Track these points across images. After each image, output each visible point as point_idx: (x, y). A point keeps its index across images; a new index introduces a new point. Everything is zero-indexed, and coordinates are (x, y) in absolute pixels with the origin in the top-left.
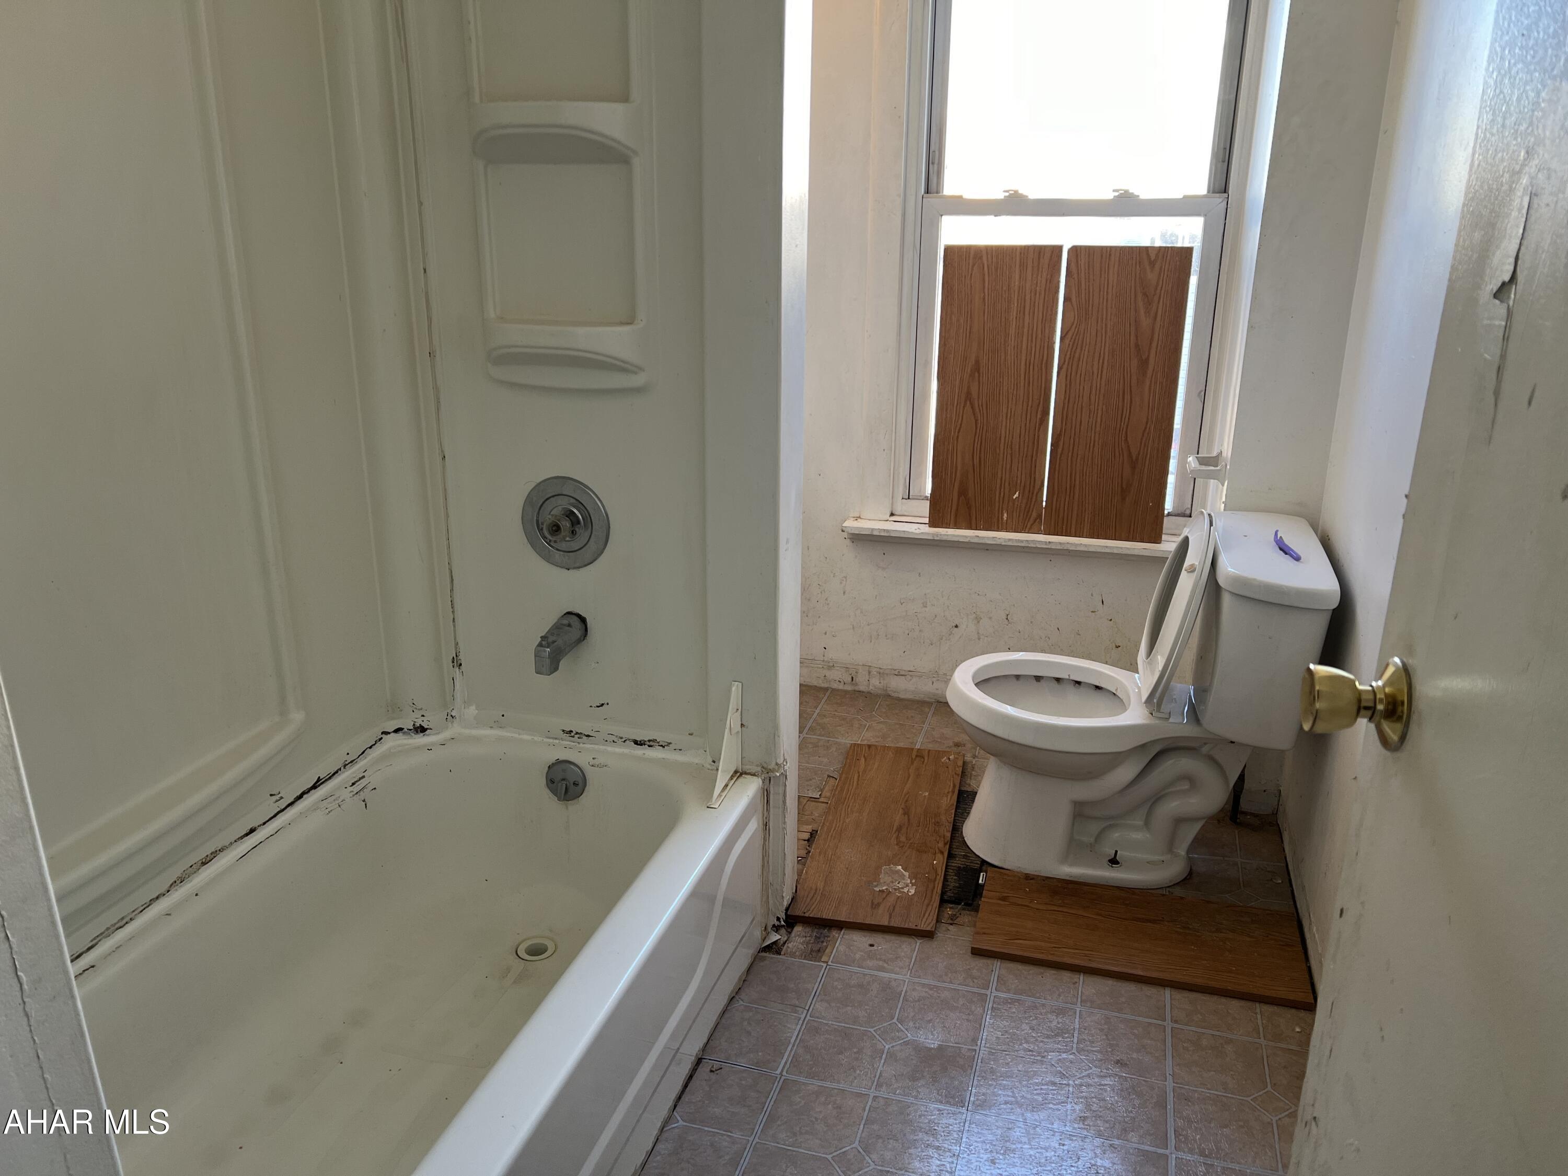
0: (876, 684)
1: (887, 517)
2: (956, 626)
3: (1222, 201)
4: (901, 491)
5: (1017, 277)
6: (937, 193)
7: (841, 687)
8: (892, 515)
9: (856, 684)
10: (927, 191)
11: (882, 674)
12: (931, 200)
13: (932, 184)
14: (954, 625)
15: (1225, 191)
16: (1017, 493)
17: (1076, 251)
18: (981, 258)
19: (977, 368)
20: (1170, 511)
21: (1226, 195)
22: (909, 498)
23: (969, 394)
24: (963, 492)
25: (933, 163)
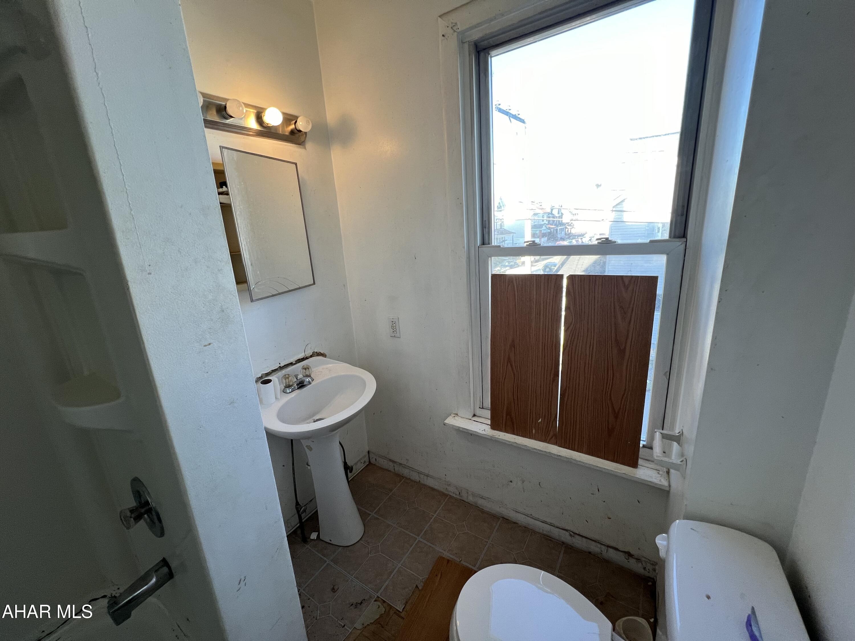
0: (471, 499)
1: (470, 418)
2: (511, 482)
3: (682, 244)
4: (478, 405)
5: (535, 293)
6: (489, 244)
7: (454, 496)
8: (474, 415)
9: (461, 496)
10: (483, 243)
11: (474, 495)
12: (485, 249)
13: (485, 240)
14: (510, 480)
15: (684, 236)
16: (541, 419)
17: (572, 278)
18: (512, 282)
19: (513, 345)
20: (645, 443)
21: (685, 239)
22: (483, 408)
23: (509, 358)
24: (508, 413)
25: (485, 228)
